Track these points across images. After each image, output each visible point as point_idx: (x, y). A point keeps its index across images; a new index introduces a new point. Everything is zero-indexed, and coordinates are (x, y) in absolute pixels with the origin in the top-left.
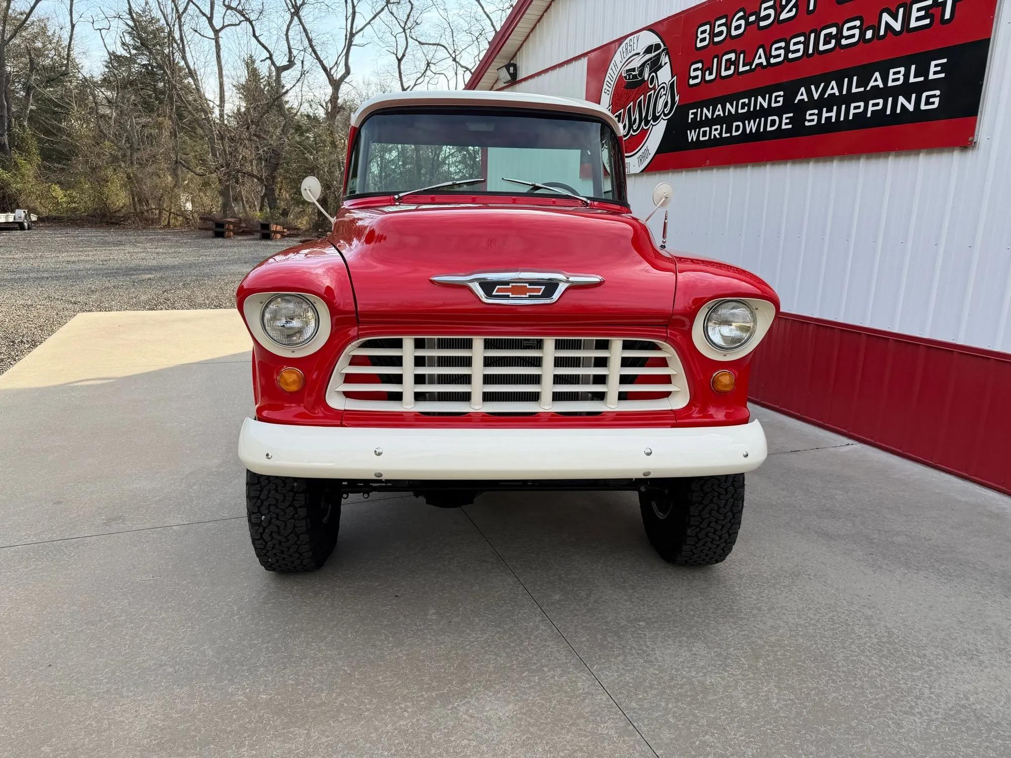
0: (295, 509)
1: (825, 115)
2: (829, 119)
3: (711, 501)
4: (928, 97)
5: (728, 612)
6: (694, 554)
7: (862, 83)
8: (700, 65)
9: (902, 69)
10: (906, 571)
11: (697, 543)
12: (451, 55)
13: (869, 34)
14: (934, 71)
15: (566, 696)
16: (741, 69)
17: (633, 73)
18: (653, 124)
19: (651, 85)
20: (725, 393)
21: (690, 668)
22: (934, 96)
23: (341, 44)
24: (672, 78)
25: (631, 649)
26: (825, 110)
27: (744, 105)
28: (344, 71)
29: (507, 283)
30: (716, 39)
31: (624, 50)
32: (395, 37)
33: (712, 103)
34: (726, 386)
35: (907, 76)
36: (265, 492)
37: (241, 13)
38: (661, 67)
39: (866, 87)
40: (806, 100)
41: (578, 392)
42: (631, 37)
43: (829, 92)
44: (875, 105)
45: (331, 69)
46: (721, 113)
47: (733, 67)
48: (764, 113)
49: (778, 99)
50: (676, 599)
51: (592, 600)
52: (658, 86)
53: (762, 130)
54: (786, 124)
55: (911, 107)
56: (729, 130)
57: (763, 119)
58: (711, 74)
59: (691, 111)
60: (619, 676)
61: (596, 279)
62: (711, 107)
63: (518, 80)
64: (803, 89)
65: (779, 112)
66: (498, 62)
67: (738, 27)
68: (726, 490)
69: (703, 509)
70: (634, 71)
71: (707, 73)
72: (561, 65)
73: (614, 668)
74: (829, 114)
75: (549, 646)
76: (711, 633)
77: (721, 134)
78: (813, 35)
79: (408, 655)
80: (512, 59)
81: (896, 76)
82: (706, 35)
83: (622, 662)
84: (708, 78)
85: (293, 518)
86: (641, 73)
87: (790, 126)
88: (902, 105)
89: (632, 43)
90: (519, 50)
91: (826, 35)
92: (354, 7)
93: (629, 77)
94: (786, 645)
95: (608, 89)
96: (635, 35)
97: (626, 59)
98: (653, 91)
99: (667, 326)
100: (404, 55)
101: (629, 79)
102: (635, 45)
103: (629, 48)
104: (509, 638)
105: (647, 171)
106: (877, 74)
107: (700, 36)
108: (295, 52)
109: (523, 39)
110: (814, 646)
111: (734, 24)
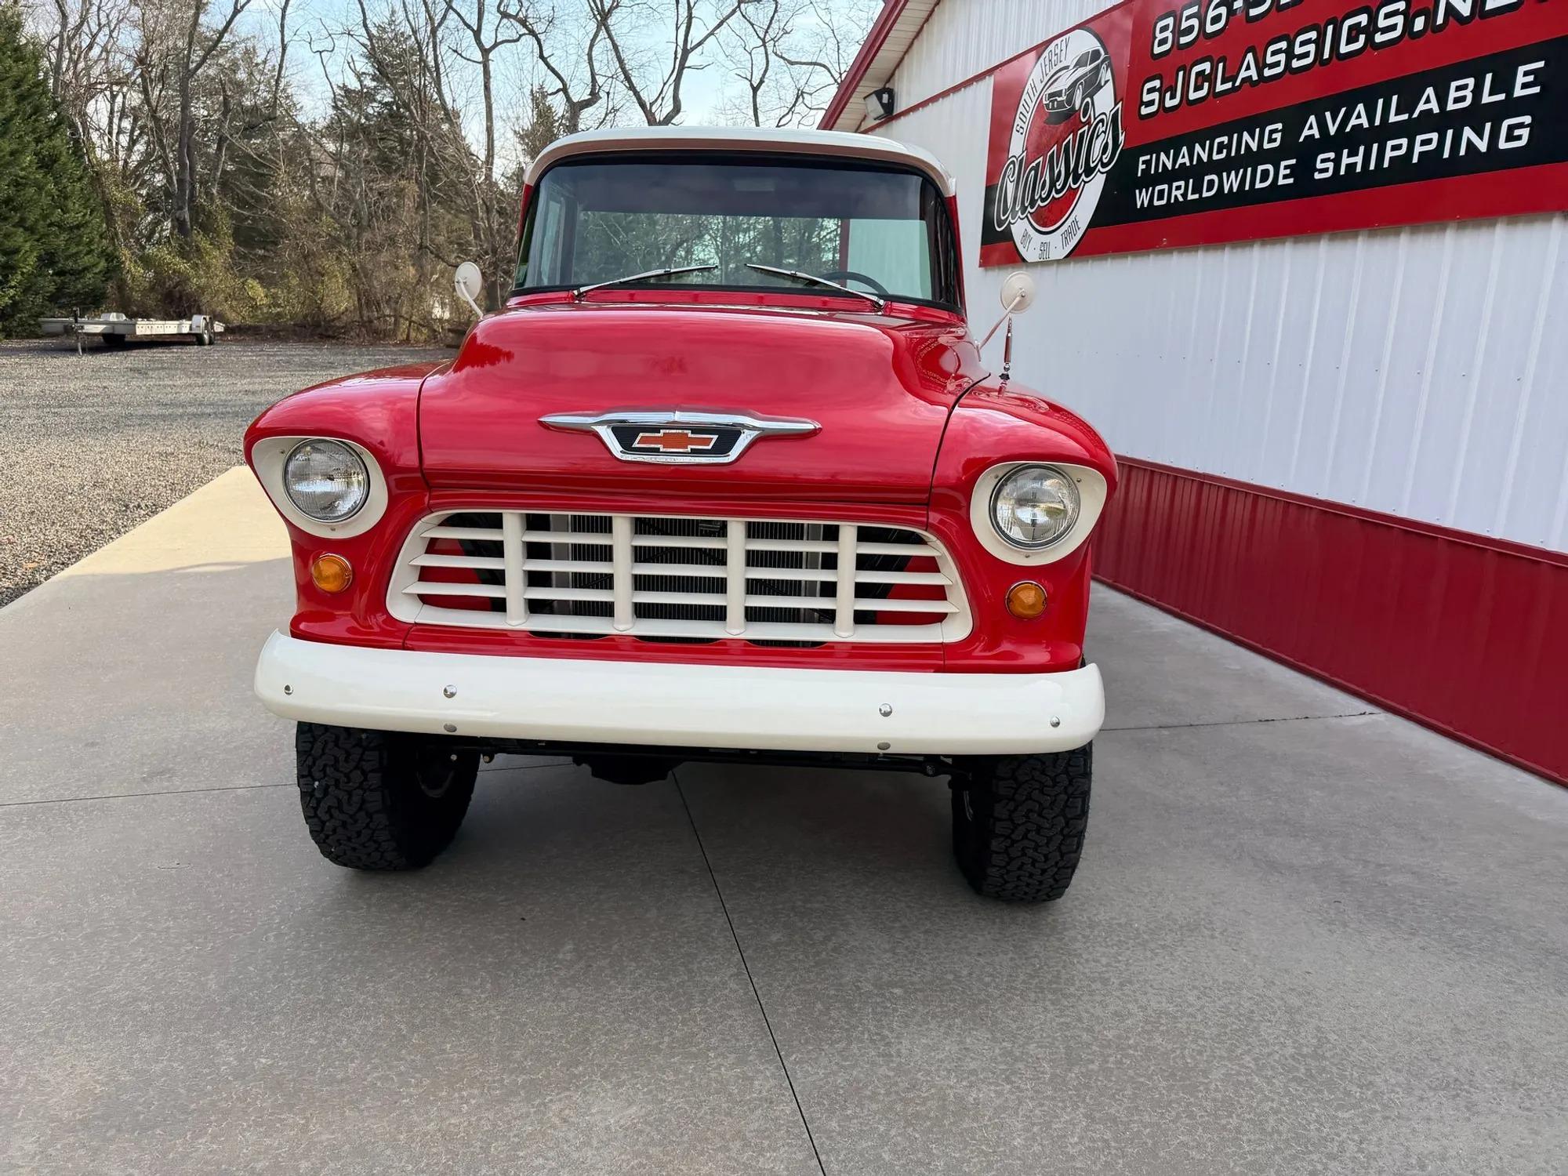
0: (364, 773)
1: (1346, 160)
2: (1351, 167)
3: (1029, 798)
4: (1511, 128)
5: (1050, 983)
6: (1006, 882)
7: (1405, 107)
8: (1157, 83)
9: (1471, 81)
10: (1390, 935)
11: (1008, 864)
12: (836, 81)
13: (1419, 24)
14: (1523, 84)
15: (727, 1102)
16: (1220, 88)
17: (1059, 99)
18: (1086, 180)
19: (1084, 117)
20: (1030, 620)
21: (949, 1071)
22: (1521, 126)
23: (668, 65)
24: (1116, 105)
25: (863, 1033)
26: (1345, 152)
27: (1221, 146)
28: (671, 107)
29: (656, 429)
30: (1184, 40)
31: (1047, 63)
32: (750, 53)
33: (1172, 144)
34: (1032, 606)
35: (1477, 92)
36: (319, 745)
37: (523, 23)
38: (1100, 87)
39: (1411, 114)
40: (1317, 136)
41: (799, 609)
42: (1058, 41)
43: (1353, 122)
44: (1425, 143)
45: (651, 104)
46: (1186, 160)
47: (1206, 85)
48: (1252, 159)
49: (1273, 136)
50: (969, 954)
51: (830, 945)
52: (1095, 119)
53: (1247, 188)
54: (1285, 177)
55: (1482, 146)
56: (1197, 189)
57: (1249, 169)
58: (1173, 97)
59: (1142, 159)
60: (827, 1076)
61: (809, 426)
62: (1172, 151)
63: (895, 114)
64: (1312, 119)
65: (1274, 157)
66: (867, 86)
67: (1216, 19)
68: (1054, 779)
69: (1015, 809)
70: (1060, 96)
71: (1168, 95)
72: (956, 89)
73: (824, 1061)
74: (1352, 160)
75: (731, 1016)
76: (1008, 1015)
77: (1185, 195)
78: (1330, 28)
79: (505, 1012)
80: (888, 81)
81: (1461, 93)
82: (1168, 34)
83: (839, 1053)
84: (1169, 103)
85: (360, 787)
86: (1070, 100)
87: (1291, 181)
88: (1469, 141)
89: (1058, 51)
90: (898, 66)
91: (1350, 28)
92: (690, 8)
93: (1053, 105)
94: (1130, 1047)
95: (1021, 124)
96: (1064, 38)
97: (1048, 77)
98: (1086, 128)
99: (927, 504)
100: (762, 82)
101: (1053, 108)
102: (1064, 52)
103: (1054, 58)
104: (673, 999)
105: (1075, 255)
106: (1430, 91)
107: (1159, 36)
108: (600, 80)
109: (904, 48)
110: (1178, 1052)
111: (1211, 14)
